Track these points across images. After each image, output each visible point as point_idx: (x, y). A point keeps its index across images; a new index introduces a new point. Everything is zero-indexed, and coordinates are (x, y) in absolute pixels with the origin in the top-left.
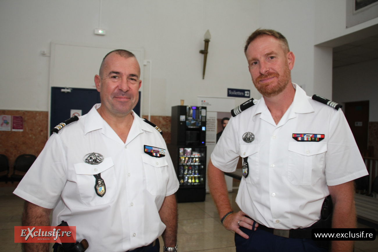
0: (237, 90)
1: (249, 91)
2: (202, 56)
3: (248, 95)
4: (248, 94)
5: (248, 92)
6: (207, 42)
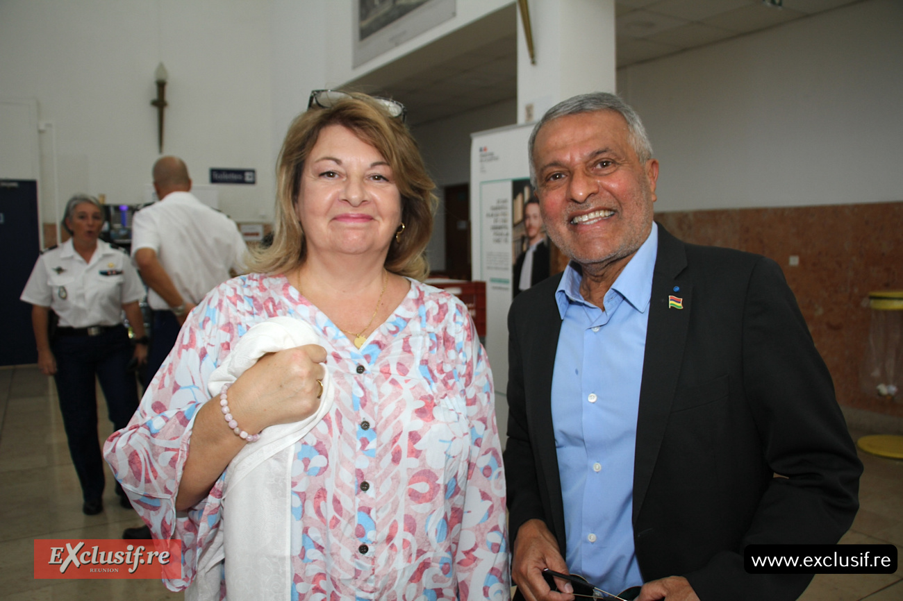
0: (229, 171)
1: (253, 171)
2: (154, 111)
3: (251, 179)
4: (250, 177)
5: (251, 174)
6: (161, 85)
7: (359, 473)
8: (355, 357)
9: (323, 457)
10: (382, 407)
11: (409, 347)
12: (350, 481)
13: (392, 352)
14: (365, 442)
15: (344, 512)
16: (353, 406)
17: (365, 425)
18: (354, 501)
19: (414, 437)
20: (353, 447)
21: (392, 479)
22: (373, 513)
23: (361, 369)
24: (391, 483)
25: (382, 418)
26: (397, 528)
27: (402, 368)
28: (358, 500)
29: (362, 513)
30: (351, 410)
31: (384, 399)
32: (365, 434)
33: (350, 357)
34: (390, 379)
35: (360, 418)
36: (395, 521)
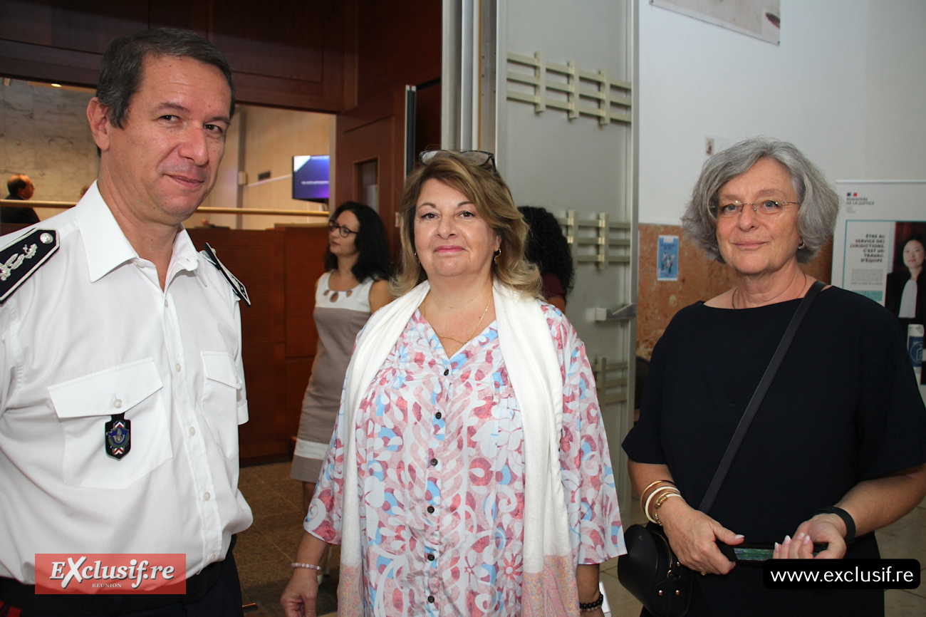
7: (431, 452)
8: (445, 363)
9: (399, 438)
10: (453, 403)
11: (491, 358)
12: (424, 457)
13: (476, 361)
14: (437, 428)
15: (416, 479)
16: (432, 400)
17: (438, 415)
18: (425, 472)
19: (471, 431)
20: (428, 431)
21: (457, 460)
22: (439, 483)
23: (446, 373)
24: (456, 463)
25: (451, 412)
26: (460, 501)
27: (480, 376)
28: (428, 471)
29: (431, 482)
30: (431, 404)
31: (456, 397)
32: (437, 422)
33: (442, 363)
34: (465, 383)
35: (435, 409)
36: (458, 495)
